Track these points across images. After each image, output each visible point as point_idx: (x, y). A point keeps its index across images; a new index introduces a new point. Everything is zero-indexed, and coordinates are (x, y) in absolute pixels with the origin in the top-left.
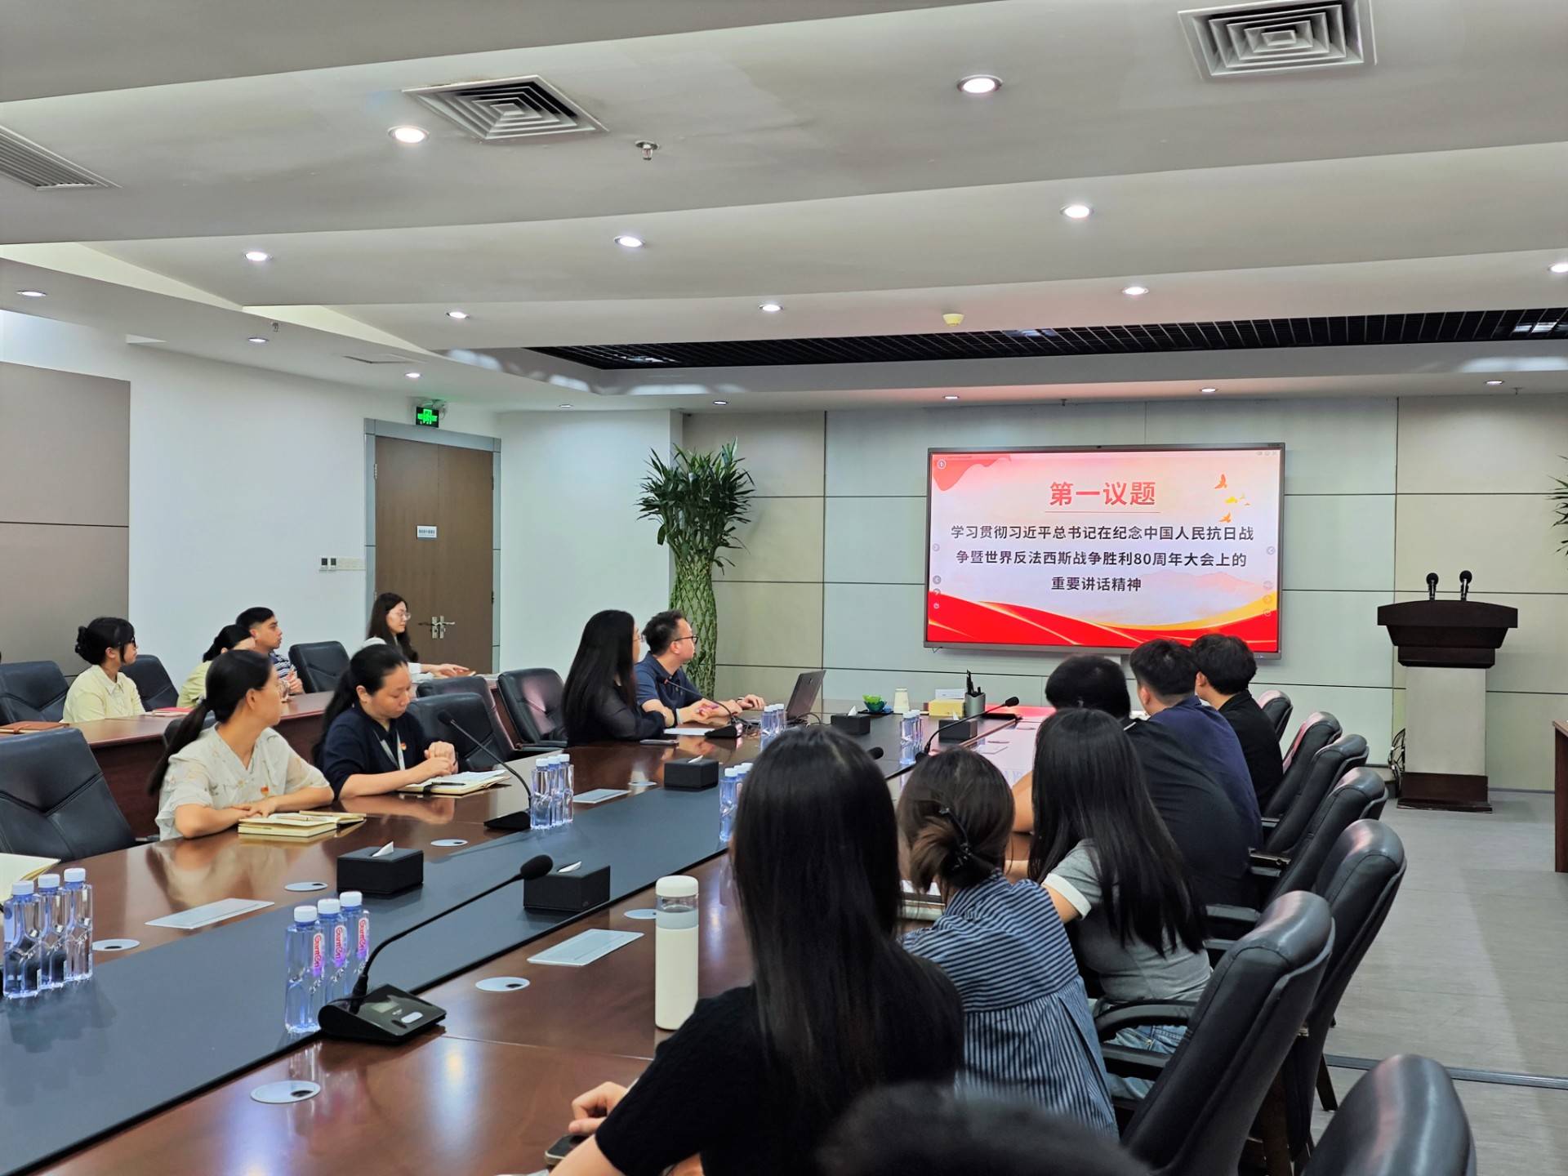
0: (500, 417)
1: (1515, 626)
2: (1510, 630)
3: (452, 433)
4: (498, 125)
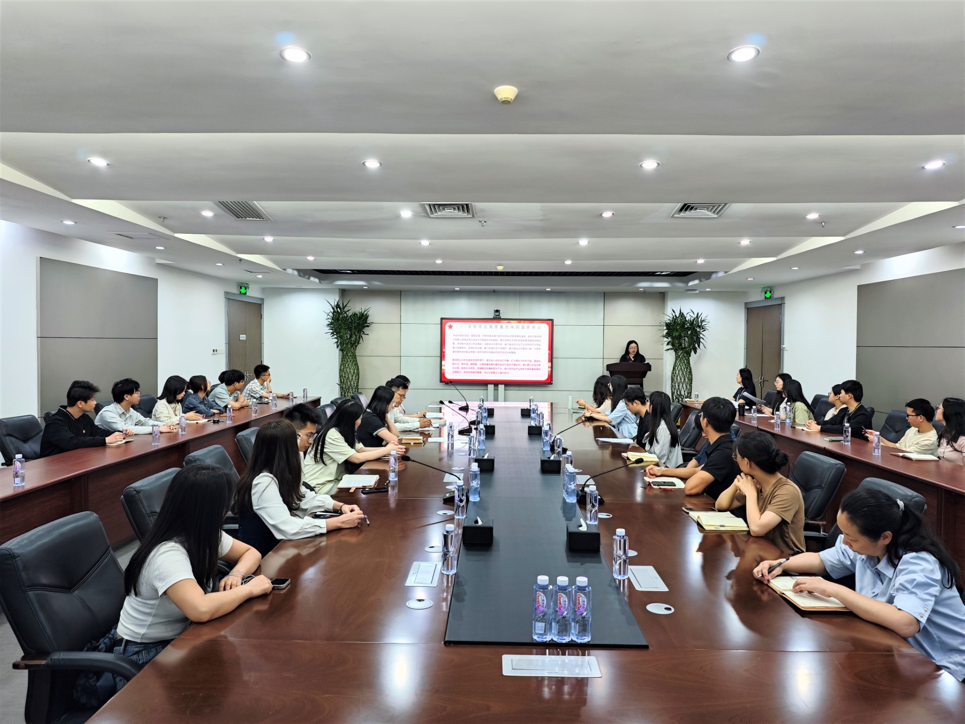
0: (264, 290)
1: (650, 370)
2: (648, 372)
3: (250, 297)
4: (440, 213)
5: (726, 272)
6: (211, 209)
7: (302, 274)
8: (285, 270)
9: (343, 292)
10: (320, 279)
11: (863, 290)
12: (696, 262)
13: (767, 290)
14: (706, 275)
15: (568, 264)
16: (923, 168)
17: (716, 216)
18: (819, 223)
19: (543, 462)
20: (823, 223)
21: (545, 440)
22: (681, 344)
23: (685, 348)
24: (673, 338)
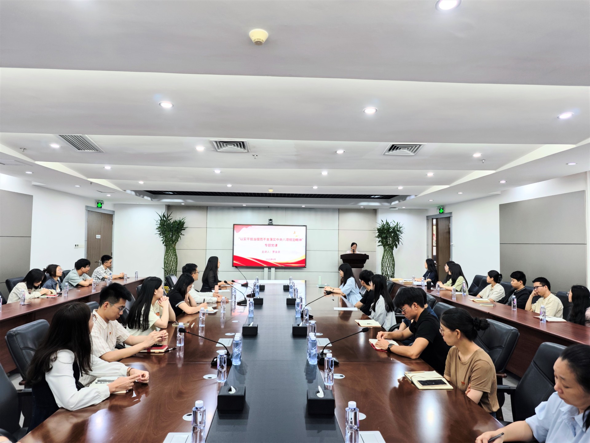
0: (115, 205)
2: (367, 260)
3: (104, 210)
4: (224, 148)
5: (416, 196)
6: (57, 142)
7: (138, 194)
8: (125, 191)
9: (169, 207)
10: (152, 198)
11: (503, 207)
12: (398, 188)
13: (441, 208)
14: (403, 198)
15: (315, 189)
16: (558, 118)
17: (413, 154)
18: (480, 160)
19: (294, 328)
20: (483, 160)
21: (297, 310)
22: (387, 242)
23: (390, 244)
24: (382, 238)
